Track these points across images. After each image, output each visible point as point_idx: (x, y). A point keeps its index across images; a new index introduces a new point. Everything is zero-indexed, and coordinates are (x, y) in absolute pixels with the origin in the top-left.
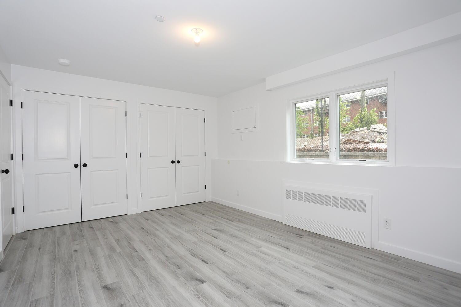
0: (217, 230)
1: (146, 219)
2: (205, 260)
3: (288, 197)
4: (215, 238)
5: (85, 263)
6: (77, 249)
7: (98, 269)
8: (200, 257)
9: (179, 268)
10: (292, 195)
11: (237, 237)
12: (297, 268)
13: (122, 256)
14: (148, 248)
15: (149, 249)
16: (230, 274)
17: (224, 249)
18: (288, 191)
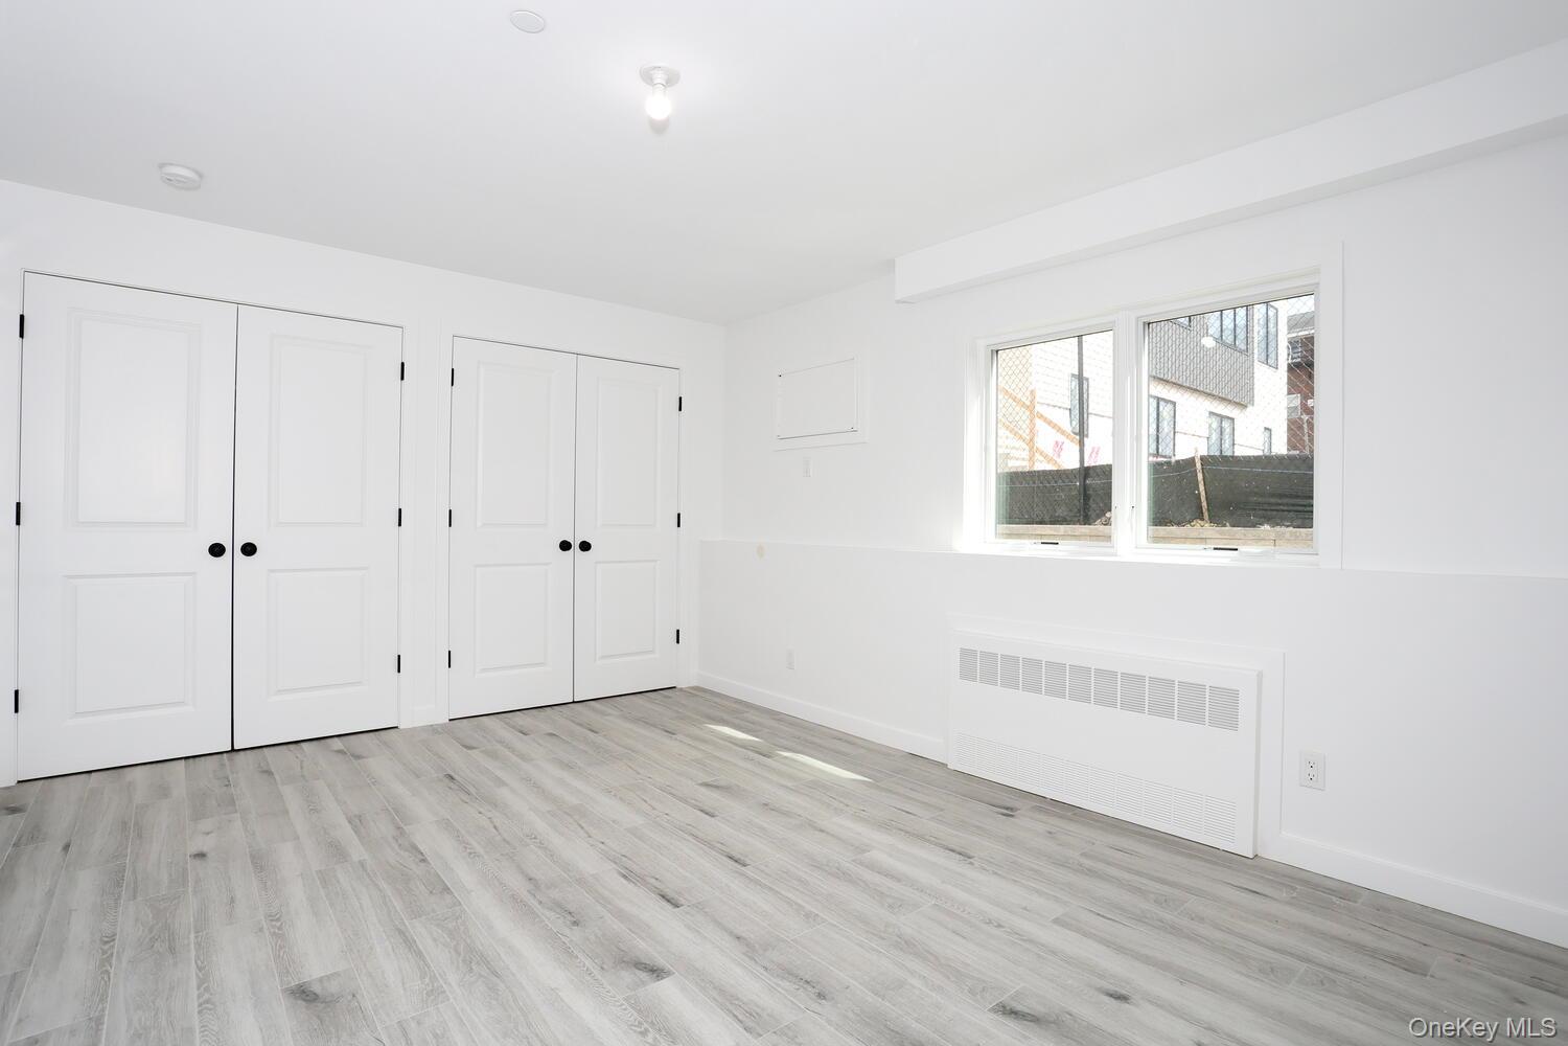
0: (717, 787)
1: (464, 746)
2: (670, 894)
3: (967, 673)
4: (707, 813)
5: (232, 900)
6: (205, 849)
7: (278, 924)
8: (653, 881)
9: (576, 923)
10: (978, 665)
11: (786, 814)
12: (999, 926)
13: (368, 875)
14: (466, 848)
15: (470, 853)
16: (757, 946)
17: (738, 856)
18: (967, 655)
